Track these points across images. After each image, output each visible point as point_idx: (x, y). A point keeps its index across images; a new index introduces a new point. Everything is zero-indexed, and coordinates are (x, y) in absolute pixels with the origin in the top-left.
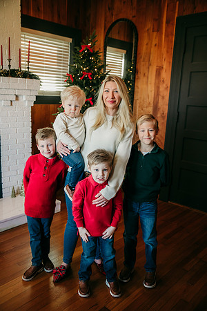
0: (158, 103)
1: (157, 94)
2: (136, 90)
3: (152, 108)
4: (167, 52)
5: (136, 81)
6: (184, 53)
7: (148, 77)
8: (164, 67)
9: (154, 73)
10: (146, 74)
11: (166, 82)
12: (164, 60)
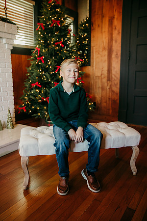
0: (112, 46)
1: (111, 40)
2: (92, 39)
3: (107, 51)
4: (117, 4)
5: (92, 31)
7: (102, 28)
8: (116, 17)
9: (107, 23)
10: (100, 25)
11: (117, 29)
12: (114, 11)
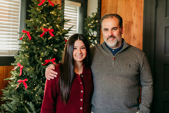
4: (137, 6)
6: (156, 7)
8: (135, 22)
11: (137, 39)
12: (133, 14)
